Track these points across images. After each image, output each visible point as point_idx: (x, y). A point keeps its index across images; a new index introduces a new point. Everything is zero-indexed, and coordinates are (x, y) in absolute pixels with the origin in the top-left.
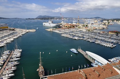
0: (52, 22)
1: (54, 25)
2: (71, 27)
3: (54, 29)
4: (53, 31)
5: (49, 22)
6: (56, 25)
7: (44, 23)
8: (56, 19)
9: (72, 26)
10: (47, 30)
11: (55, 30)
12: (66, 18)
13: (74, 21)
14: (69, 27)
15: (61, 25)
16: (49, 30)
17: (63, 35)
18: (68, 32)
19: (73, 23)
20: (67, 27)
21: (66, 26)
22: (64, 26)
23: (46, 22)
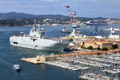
0: (43, 35)
1: (50, 43)
2: (106, 49)
3: (52, 55)
4: (48, 63)
5: (32, 34)
6: (57, 44)
7: (13, 39)
8: (51, 23)
9: (109, 47)
10: (28, 60)
11: (55, 59)
12: (84, 20)
13: (111, 29)
14: (99, 49)
15: (71, 44)
16: (34, 60)
17: (84, 77)
18: (99, 65)
19: (111, 36)
20: (91, 48)
21: (87, 45)
22: (82, 47)
23: (22, 35)
